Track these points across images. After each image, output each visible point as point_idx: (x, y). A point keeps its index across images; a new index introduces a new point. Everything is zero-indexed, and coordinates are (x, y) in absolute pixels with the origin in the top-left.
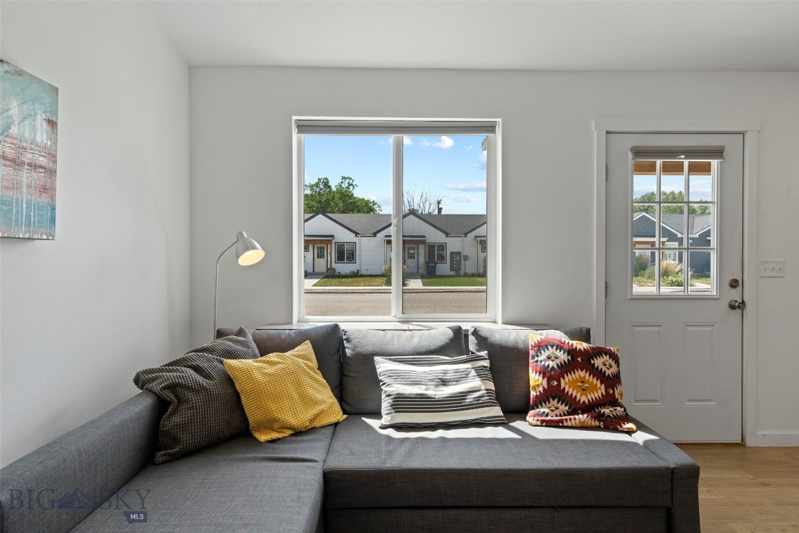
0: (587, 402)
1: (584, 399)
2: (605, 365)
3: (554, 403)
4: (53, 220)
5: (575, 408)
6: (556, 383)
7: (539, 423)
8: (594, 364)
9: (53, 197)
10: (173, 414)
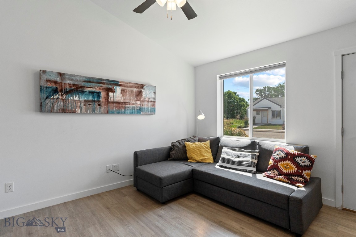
0: (286, 172)
1: (285, 171)
2: (301, 161)
3: (275, 171)
4: (155, 111)
5: (281, 174)
6: (276, 164)
7: (265, 176)
8: (296, 160)
9: (155, 107)
10: (172, 152)
